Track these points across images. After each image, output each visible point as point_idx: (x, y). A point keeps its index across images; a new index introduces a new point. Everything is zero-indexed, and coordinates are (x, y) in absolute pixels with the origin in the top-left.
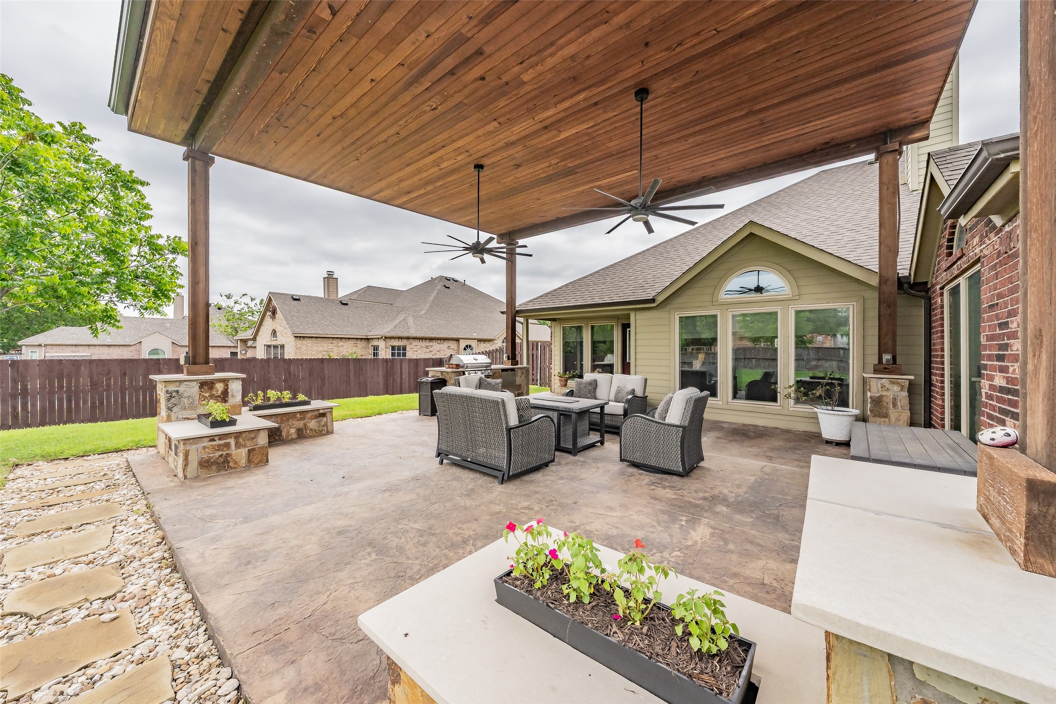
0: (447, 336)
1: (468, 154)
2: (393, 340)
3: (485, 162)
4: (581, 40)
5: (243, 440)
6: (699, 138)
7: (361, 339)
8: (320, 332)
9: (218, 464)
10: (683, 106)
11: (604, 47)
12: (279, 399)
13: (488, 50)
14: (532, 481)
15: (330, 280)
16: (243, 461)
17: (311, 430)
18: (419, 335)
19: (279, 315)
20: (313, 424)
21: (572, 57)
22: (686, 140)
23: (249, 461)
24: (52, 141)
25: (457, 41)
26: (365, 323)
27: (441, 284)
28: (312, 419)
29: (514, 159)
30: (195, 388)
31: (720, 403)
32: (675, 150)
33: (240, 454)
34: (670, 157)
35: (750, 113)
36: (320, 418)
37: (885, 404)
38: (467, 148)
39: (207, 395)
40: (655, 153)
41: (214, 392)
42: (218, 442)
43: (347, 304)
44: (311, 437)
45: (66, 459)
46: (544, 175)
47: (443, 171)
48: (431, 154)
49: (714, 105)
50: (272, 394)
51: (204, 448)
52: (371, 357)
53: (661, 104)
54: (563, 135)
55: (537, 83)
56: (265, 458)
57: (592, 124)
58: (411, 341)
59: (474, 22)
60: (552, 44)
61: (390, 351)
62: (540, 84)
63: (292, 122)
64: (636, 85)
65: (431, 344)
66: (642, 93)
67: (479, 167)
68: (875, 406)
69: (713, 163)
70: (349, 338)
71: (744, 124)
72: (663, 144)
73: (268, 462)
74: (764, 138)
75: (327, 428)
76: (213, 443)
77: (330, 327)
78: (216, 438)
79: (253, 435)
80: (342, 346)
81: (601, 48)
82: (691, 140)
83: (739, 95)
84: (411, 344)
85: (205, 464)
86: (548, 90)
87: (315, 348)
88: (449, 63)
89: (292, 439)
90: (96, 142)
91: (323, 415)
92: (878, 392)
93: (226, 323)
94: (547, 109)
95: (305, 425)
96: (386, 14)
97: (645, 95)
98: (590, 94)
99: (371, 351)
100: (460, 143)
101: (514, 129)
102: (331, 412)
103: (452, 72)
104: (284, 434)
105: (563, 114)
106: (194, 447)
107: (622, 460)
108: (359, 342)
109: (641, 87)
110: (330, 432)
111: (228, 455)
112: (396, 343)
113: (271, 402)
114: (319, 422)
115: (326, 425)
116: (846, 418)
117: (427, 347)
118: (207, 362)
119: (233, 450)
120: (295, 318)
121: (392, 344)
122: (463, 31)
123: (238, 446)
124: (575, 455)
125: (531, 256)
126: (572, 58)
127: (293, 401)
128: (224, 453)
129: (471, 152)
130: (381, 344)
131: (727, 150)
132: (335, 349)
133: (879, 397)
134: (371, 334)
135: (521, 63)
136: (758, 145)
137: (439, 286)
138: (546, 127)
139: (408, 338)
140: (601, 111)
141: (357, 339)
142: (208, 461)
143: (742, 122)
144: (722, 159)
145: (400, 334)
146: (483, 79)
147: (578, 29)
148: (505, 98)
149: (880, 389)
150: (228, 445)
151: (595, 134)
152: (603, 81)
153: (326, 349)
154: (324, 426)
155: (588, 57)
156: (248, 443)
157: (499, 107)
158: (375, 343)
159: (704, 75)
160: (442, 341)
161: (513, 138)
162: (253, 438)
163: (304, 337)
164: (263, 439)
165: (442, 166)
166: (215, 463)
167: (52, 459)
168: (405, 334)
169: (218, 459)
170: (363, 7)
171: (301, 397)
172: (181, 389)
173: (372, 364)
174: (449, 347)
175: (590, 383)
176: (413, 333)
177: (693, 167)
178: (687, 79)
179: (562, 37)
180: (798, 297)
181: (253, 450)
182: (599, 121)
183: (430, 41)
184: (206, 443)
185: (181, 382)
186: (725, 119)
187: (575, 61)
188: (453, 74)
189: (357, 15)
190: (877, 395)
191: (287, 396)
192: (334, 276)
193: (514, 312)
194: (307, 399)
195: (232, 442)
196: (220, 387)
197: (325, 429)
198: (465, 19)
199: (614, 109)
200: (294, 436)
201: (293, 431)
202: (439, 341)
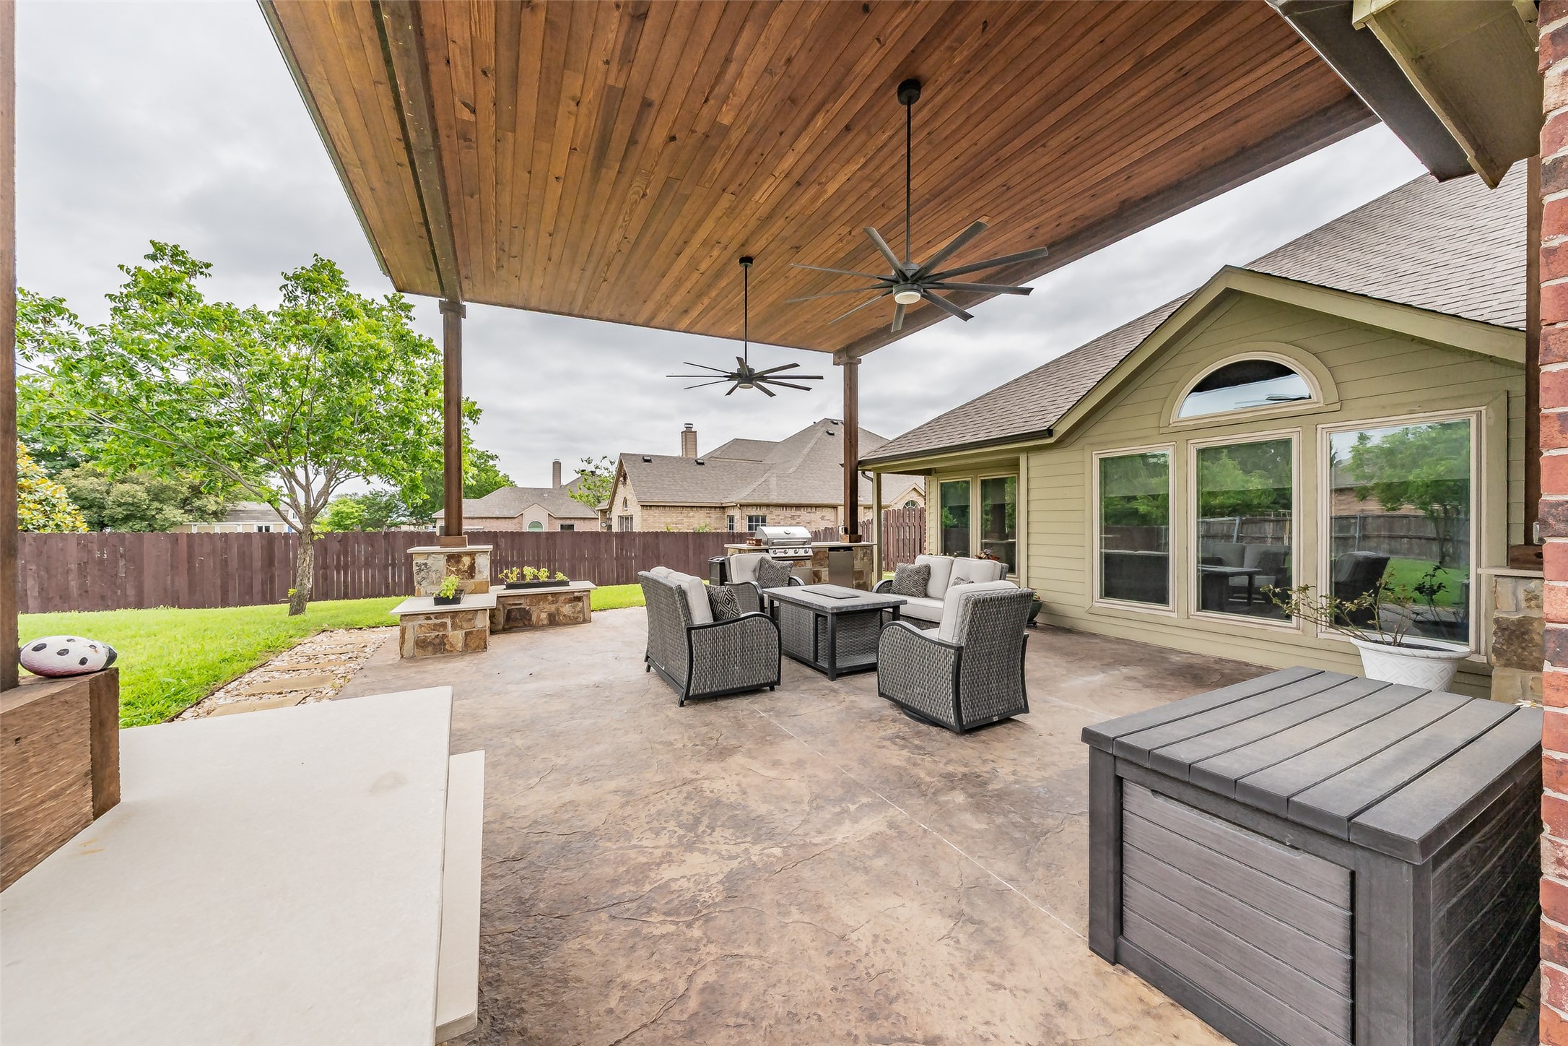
0: (820, 502)
1: (721, 246)
2: (749, 509)
3: (752, 250)
4: (762, 39)
5: (460, 621)
6: (1067, 136)
7: (715, 507)
8: (668, 500)
9: (434, 645)
10: (997, 88)
11: (802, 37)
12: (535, 577)
13: (654, 95)
14: (726, 708)
15: (689, 435)
16: (460, 645)
17: (565, 615)
18: (781, 501)
19: (628, 481)
20: (567, 609)
21: (766, 70)
22: (1043, 146)
23: (466, 645)
24: (352, 316)
25: (612, 99)
26: (722, 487)
27: (824, 429)
28: (565, 602)
29: (784, 240)
30: (442, 562)
31: (1174, 615)
32: (1034, 168)
33: (457, 637)
34: (1029, 182)
35: (1141, 66)
36: (575, 603)
37: (1536, 637)
38: (716, 237)
39: (454, 569)
40: (1000, 181)
41: (461, 567)
42: (434, 621)
43: (703, 464)
44: (565, 624)
45: (360, 629)
46: (842, 255)
47: (707, 274)
48: (678, 255)
49: (1056, 70)
50: (529, 571)
51: (421, 626)
52: (726, 530)
53: (955, 97)
54: (831, 188)
55: (744, 123)
56: (482, 643)
57: (862, 160)
58: (771, 509)
59: (614, 67)
60: (728, 60)
61: (746, 523)
62: (749, 121)
63: (515, 249)
64: (893, 77)
65: (798, 513)
66: (910, 88)
67: (746, 260)
68: (1509, 641)
69: (1127, 173)
70: (701, 507)
71: (1143, 85)
72: (1000, 164)
73: (486, 648)
74: (1211, 100)
75: (584, 615)
76: (429, 622)
77: (680, 493)
78: (432, 616)
79: (470, 617)
80: (693, 517)
81: (798, 42)
82: (1053, 143)
83: (1096, 36)
84: (771, 513)
85: (421, 644)
86: (766, 128)
87: (663, 520)
88: (622, 129)
89: (543, 626)
90: (413, 309)
91: (579, 599)
92: (1518, 610)
93: (587, 492)
94: (781, 157)
95: (558, 609)
96: (520, 93)
97: (915, 92)
98: (830, 116)
99: (727, 523)
100: (702, 234)
101: (757, 197)
102: (588, 597)
103: (632, 141)
104: (534, 618)
105: (810, 158)
106: (410, 624)
107: (881, 695)
108: (713, 511)
109: (904, 78)
110: (586, 621)
111: (444, 636)
112: (754, 512)
113: (528, 580)
114: (574, 607)
115: (582, 611)
116: (1442, 665)
117: (793, 517)
118: (459, 534)
119: (450, 632)
120: (642, 483)
121: (749, 514)
122: (611, 82)
123: (454, 627)
124: (833, 679)
125: (821, 378)
126: (768, 70)
127: (552, 580)
128: (441, 634)
129: (724, 241)
130: (736, 513)
131: (1144, 141)
132: (686, 520)
133: (1519, 621)
134: (727, 501)
135: (705, 101)
136: (1204, 117)
137: (820, 433)
138: (798, 183)
139: (768, 506)
140: (863, 137)
141: (711, 507)
142: (424, 641)
143: (1137, 84)
144: (1140, 160)
145: (758, 501)
146: (673, 138)
147: (748, 25)
148: (718, 155)
149: (1523, 604)
150: (444, 625)
151: (877, 175)
152: (836, 91)
153: (675, 520)
154: (579, 612)
155: (789, 61)
156: (465, 625)
157: (718, 171)
158: (731, 512)
159: (1001, 23)
160: (814, 510)
161: (763, 211)
162: (470, 620)
163: (651, 506)
164: (483, 622)
165: (703, 267)
166: (431, 643)
167: (349, 627)
168: (765, 501)
169: (434, 639)
170: (494, 94)
171: (560, 576)
172: (429, 562)
173: (715, 539)
174: (823, 518)
175: (918, 571)
176: (774, 498)
177: (1091, 188)
178: (973, 42)
179: (734, 44)
180: (1337, 407)
181: (471, 633)
182: (871, 153)
183: (584, 108)
184: (422, 621)
185: (429, 554)
186: (1096, 87)
187: (776, 75)
188: (636, 142)
189: (495, 104)
190: (1515, 617)
191: (543, 574)
192: (693, 430)
193: (854, 463)
194: (565, 578)
195: (449, 621)
196: (466, 561)
197: (581, 615)
198: (603, 67)
199: (883, 129)
200: (545, 622)
201: (544, 615)
202: (809, 509)
